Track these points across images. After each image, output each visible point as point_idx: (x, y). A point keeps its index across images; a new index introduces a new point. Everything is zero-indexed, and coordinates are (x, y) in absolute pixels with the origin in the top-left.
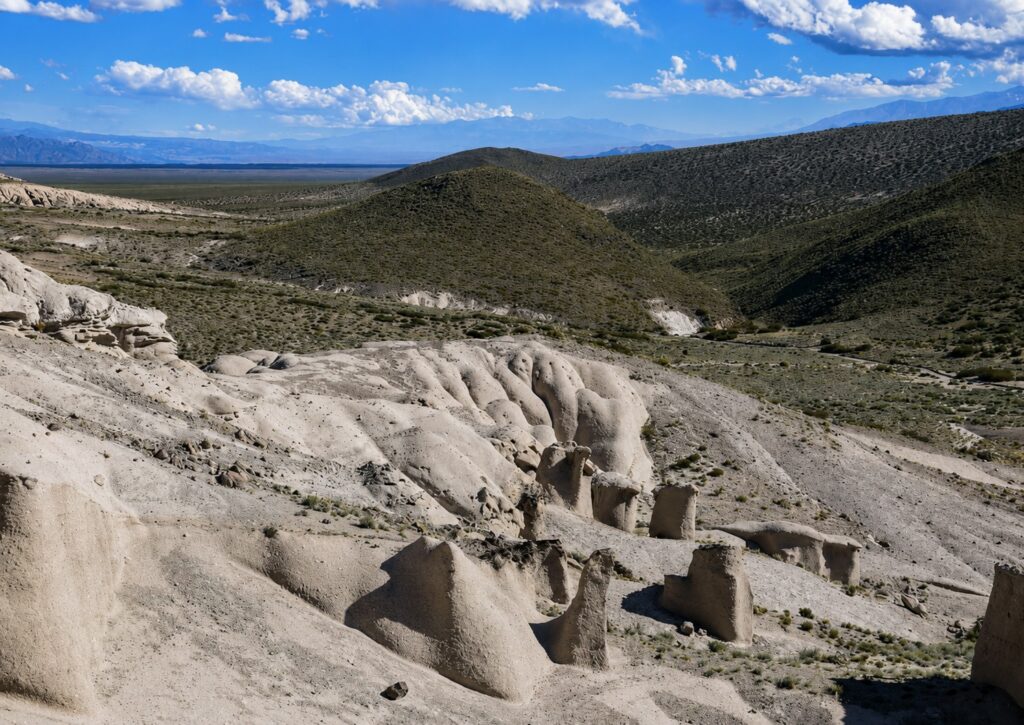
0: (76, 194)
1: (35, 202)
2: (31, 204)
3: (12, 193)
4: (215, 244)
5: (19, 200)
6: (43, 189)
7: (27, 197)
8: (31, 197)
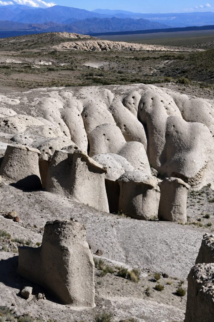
0: (124, 43)
1: (102, 49)
2: (100, 50)
3: (91, 45)
4: (168, 63)
5: (94, 48)
6: (106, 42)
7: (98, 47)
8: (101, 46)
